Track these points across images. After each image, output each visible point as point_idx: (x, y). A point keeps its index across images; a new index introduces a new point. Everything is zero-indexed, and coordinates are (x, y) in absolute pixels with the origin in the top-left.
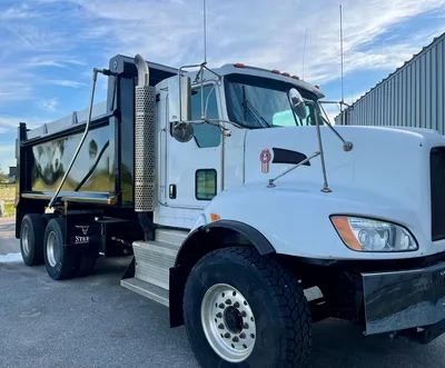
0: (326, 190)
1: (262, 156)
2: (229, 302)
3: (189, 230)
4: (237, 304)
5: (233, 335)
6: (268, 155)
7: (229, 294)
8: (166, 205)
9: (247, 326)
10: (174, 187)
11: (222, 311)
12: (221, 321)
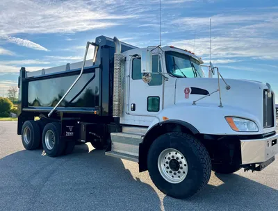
0: (221, 106)
1: (185, 91)
2: (173, 157)
3: (148, 127)
4: (178, 158)
5: (173, 172)
6: (188, 90)
7: (173, 153)
8: (129, 114)
9: (182, 168)
10: (134, 105)
11: (169, 161)
12: (168, 165)
